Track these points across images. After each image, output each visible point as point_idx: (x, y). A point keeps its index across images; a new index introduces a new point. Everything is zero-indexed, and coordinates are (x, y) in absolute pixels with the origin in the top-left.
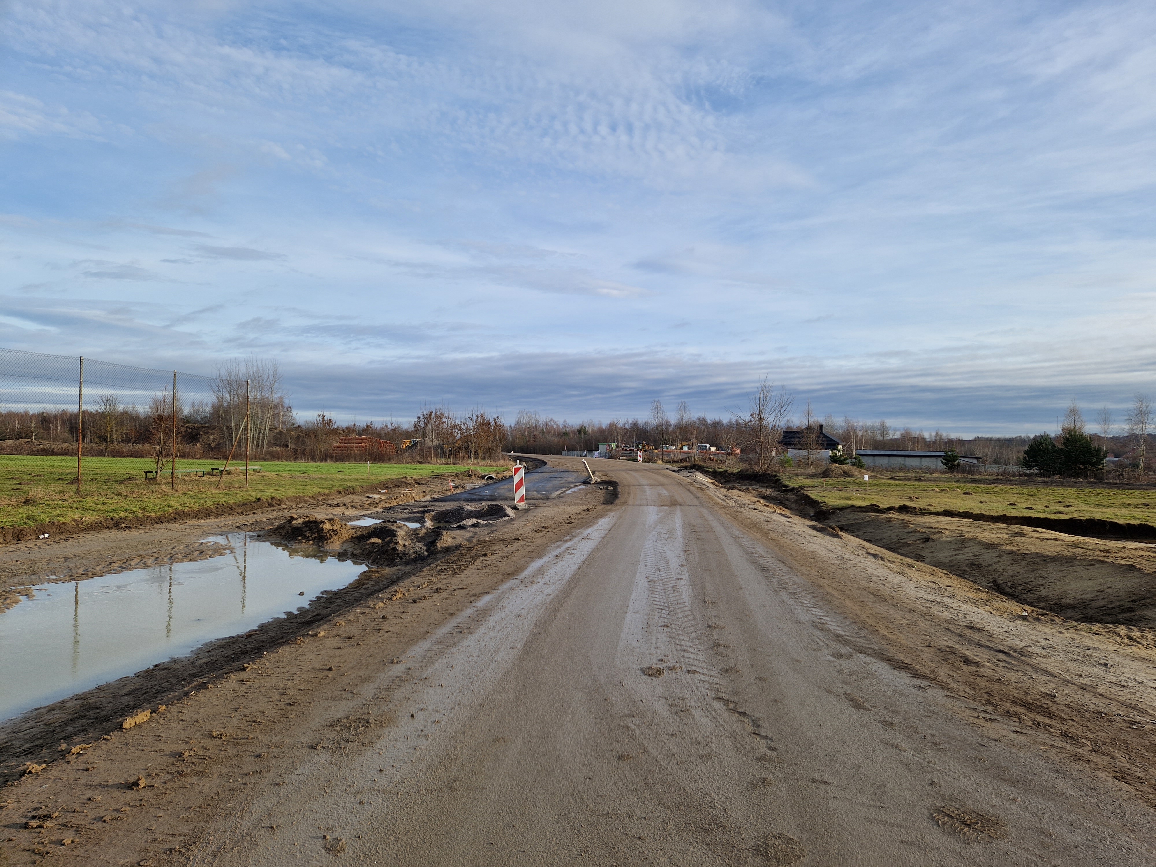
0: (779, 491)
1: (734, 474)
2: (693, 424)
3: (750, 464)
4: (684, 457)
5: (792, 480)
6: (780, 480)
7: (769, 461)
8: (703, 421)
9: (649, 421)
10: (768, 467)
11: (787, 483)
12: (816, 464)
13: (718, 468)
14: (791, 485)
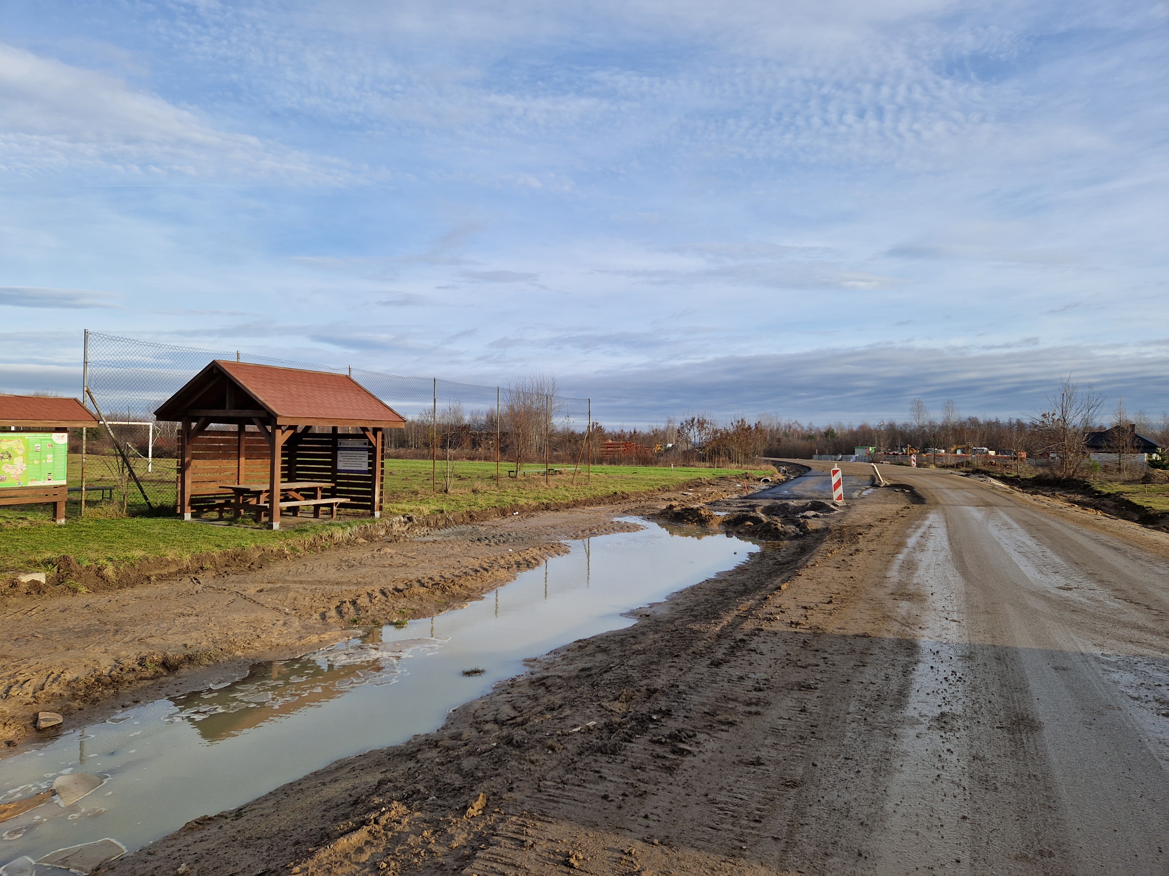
0: (1091, 497)
1: (1030, 480)
2: (962, 425)
3: (1051, 469)
4: (960, 461)
5: (1105, 486)
6: (1090, 486)
7: (1075, 466)
8: (974, 421)
9: (908, 422)
10: (1074, 472)
11: (1099, 489)
12: (1131, 469)
13: (1007, 473)
14: (1105, 491)
